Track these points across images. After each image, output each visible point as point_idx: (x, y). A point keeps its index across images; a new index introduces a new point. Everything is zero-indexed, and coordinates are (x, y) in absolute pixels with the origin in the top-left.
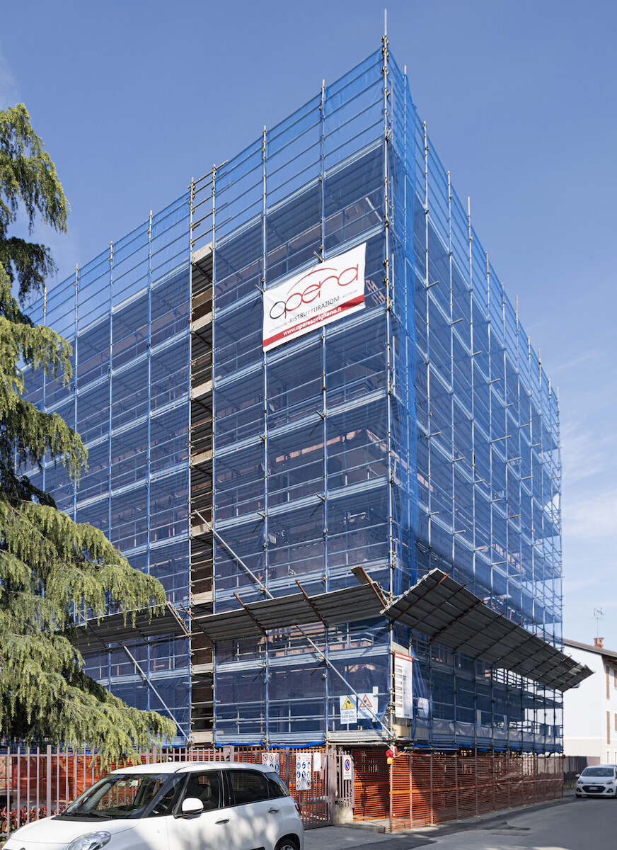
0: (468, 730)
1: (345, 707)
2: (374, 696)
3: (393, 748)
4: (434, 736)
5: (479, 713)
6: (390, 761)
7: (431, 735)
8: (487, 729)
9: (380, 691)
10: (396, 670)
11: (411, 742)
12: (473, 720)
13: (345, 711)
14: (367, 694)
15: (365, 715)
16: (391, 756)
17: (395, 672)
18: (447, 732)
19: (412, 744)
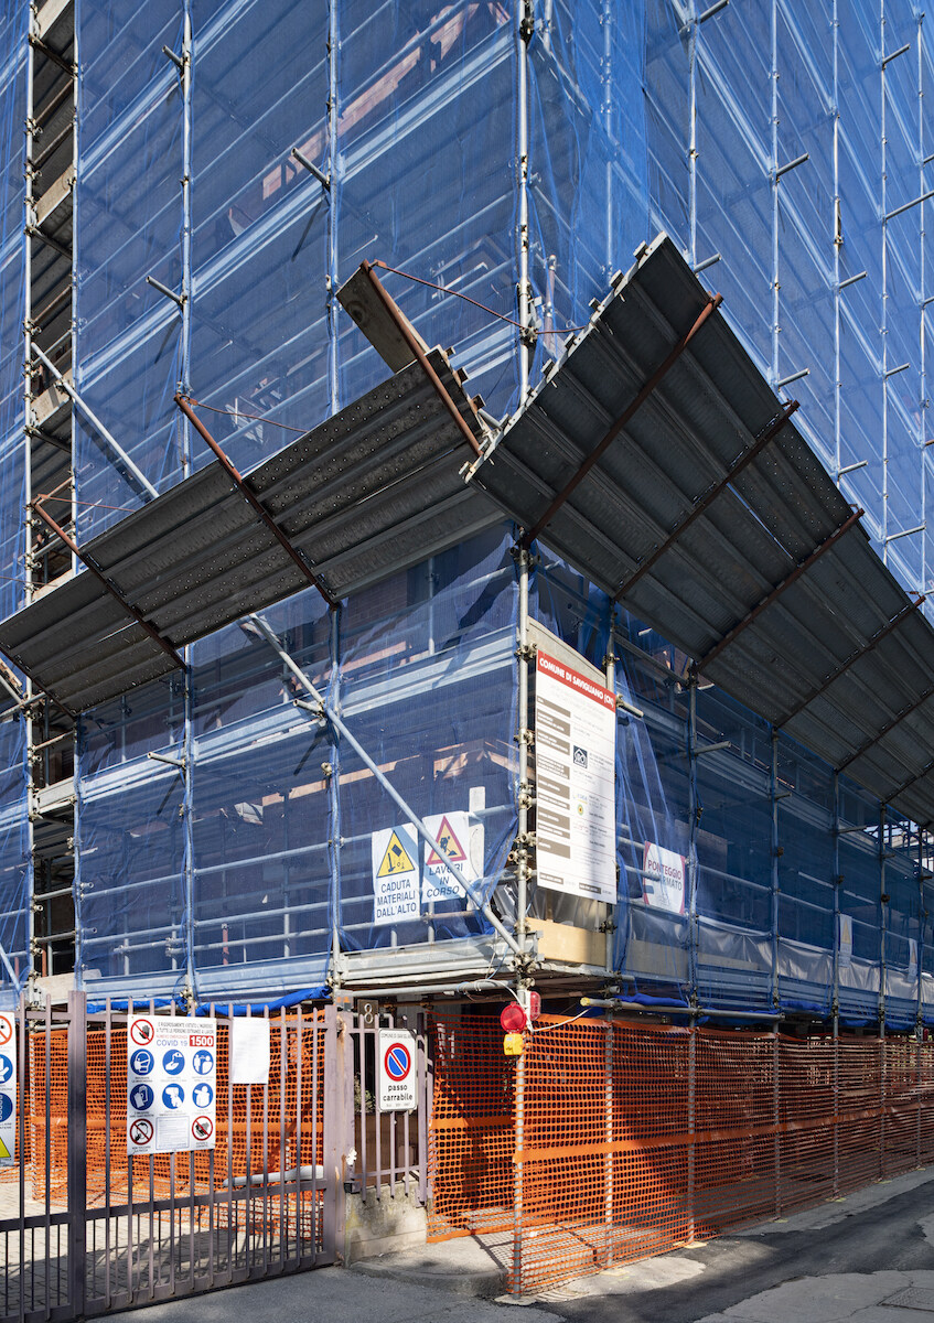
0: (814, 966)
1: (385, 870)
2: (472, 821)
3: (525, 999)
4: (702, 974)
5: (846, 923)
6: (514, 1043)
7: (692, 969)
8: (867, 969)
9: (489, 803)
10: (538, 716)
11: (611, 981)
12: (829, 940)
13: (386, 881)
14: (450, 816)
15: (443, 891)
16: (518, 1027)
17: (538, 725)
18: (749, 965)
19: (614, 989)
